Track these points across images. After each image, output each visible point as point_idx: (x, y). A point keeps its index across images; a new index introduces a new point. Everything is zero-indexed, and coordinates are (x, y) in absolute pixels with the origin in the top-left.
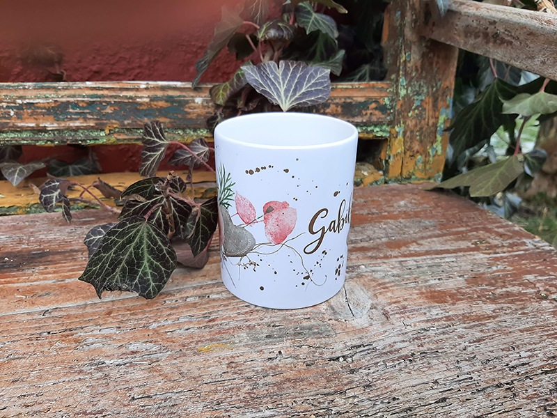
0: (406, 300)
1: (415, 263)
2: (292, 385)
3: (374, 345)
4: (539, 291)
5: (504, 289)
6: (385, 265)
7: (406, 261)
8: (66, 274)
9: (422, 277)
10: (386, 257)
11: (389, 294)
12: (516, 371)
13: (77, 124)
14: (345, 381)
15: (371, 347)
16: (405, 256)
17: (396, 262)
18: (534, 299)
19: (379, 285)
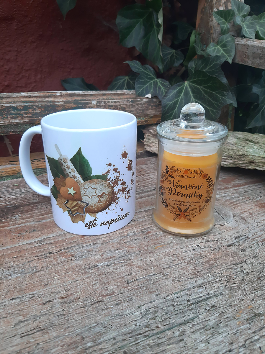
0: (249, 210)
1: (243, 190)
2: (215, 262)
3: (247, 235)
6: (228, 193)
7: (238, 189)
8: (39, 217)
9: (251, 197)
10: (226, 188)
11: (239, 208)
13: (17, 121)
14: (242, 256)
15: (246, 236)
16: (236, 186)
17: (233, 190)
19: (231, 203)
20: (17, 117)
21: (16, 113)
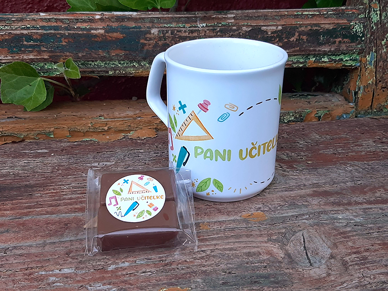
20: (31, 52)
21: (30, 44)
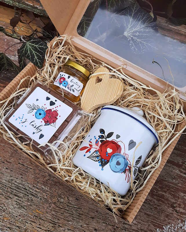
4: (176, 203)
5: (163, 193)
12: (124, 225)
18: (169, 205)
